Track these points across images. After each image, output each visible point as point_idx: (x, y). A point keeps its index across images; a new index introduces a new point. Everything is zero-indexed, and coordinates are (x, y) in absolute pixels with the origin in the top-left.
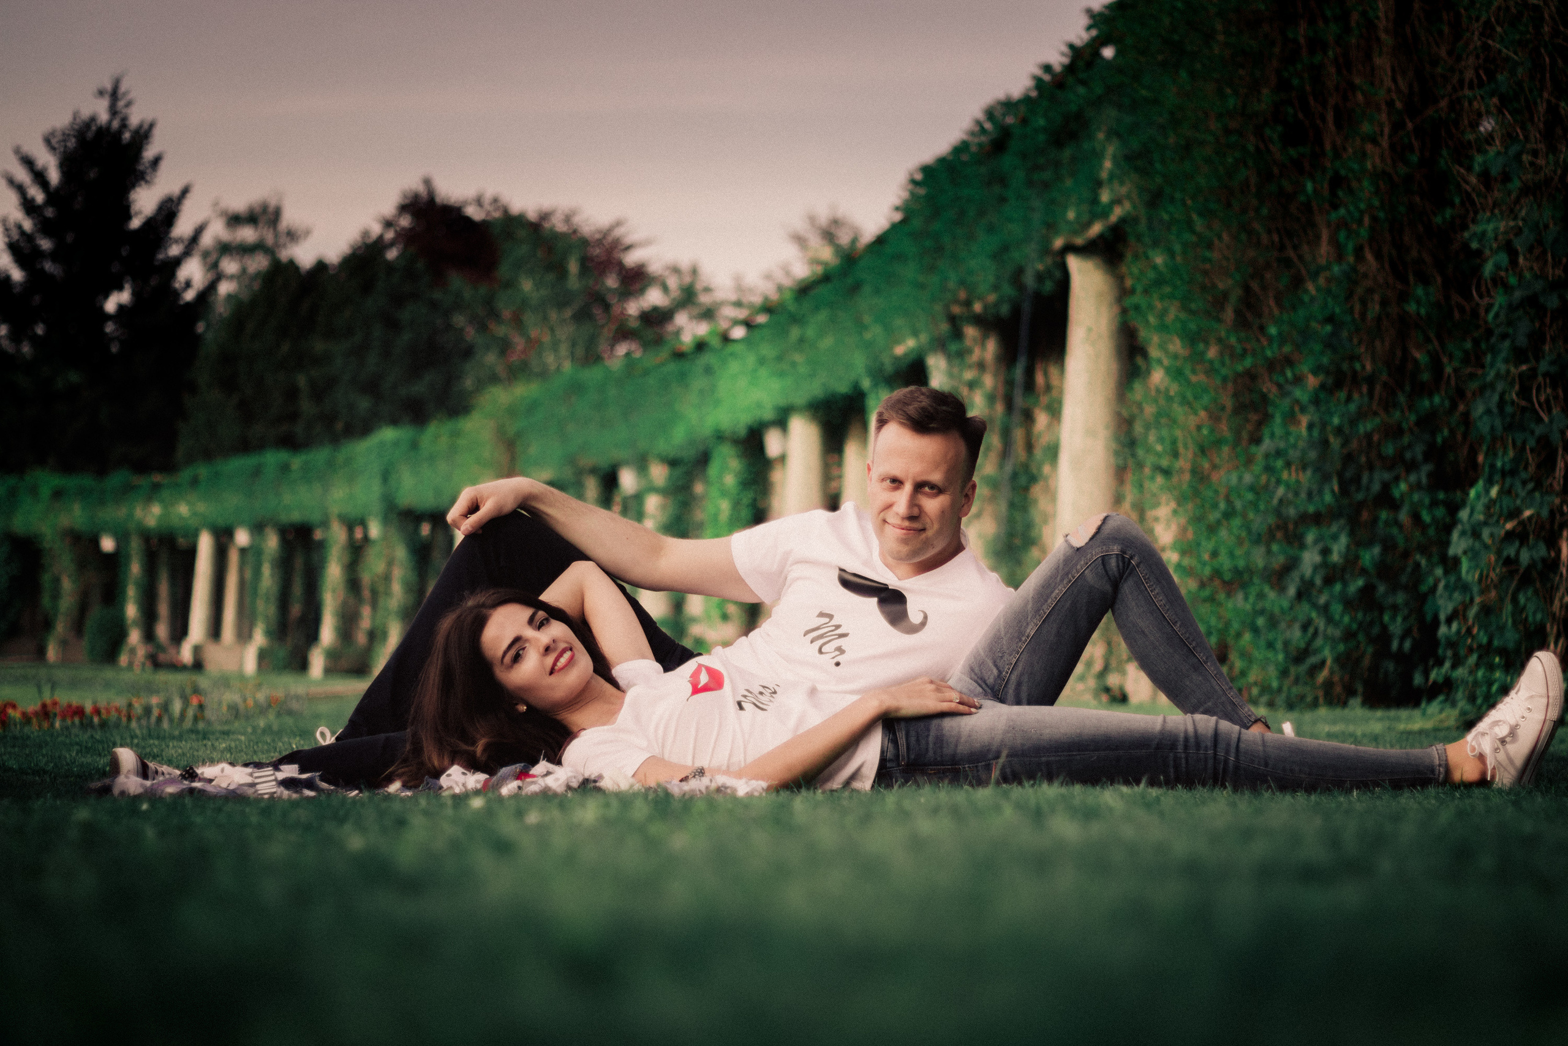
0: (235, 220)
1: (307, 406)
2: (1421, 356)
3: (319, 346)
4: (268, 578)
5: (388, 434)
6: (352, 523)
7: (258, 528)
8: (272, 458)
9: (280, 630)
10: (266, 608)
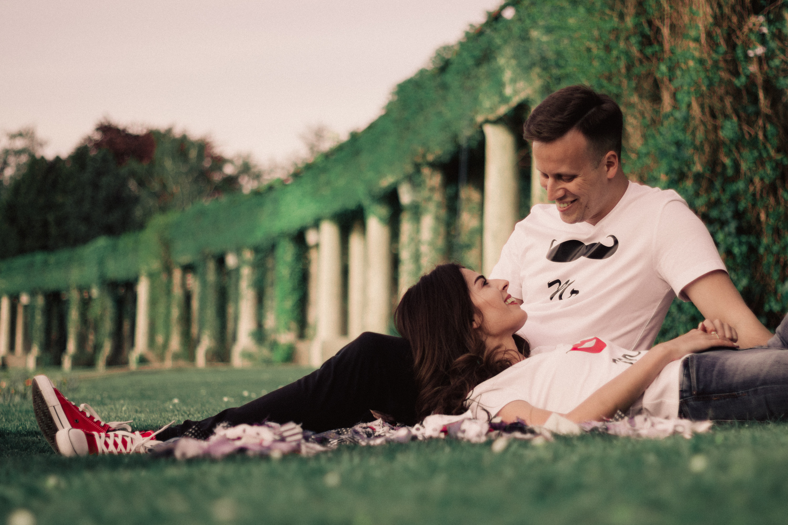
0: (13, 137)
1: (53, 230)
2: (727, 161)
3: (59, 199)
4: (39, 319)
5: (102, 242)
6: (83, 289)
7: (33, 294)
8: (39, 257)
9: (46, 346)
10: (38, 335)
